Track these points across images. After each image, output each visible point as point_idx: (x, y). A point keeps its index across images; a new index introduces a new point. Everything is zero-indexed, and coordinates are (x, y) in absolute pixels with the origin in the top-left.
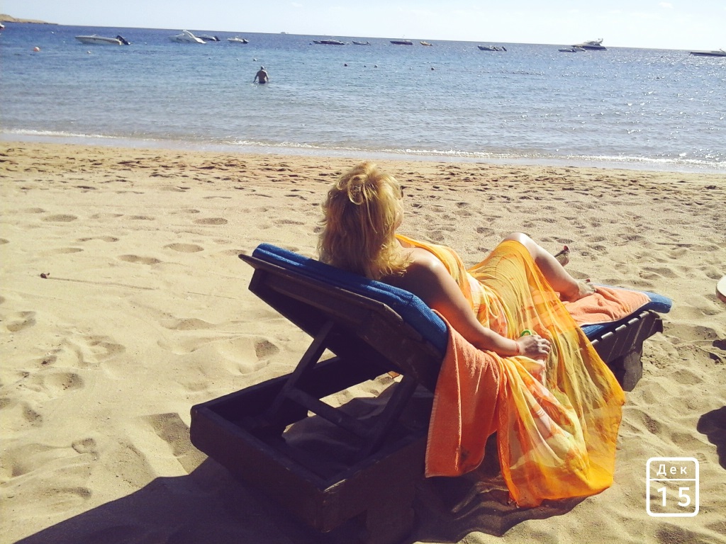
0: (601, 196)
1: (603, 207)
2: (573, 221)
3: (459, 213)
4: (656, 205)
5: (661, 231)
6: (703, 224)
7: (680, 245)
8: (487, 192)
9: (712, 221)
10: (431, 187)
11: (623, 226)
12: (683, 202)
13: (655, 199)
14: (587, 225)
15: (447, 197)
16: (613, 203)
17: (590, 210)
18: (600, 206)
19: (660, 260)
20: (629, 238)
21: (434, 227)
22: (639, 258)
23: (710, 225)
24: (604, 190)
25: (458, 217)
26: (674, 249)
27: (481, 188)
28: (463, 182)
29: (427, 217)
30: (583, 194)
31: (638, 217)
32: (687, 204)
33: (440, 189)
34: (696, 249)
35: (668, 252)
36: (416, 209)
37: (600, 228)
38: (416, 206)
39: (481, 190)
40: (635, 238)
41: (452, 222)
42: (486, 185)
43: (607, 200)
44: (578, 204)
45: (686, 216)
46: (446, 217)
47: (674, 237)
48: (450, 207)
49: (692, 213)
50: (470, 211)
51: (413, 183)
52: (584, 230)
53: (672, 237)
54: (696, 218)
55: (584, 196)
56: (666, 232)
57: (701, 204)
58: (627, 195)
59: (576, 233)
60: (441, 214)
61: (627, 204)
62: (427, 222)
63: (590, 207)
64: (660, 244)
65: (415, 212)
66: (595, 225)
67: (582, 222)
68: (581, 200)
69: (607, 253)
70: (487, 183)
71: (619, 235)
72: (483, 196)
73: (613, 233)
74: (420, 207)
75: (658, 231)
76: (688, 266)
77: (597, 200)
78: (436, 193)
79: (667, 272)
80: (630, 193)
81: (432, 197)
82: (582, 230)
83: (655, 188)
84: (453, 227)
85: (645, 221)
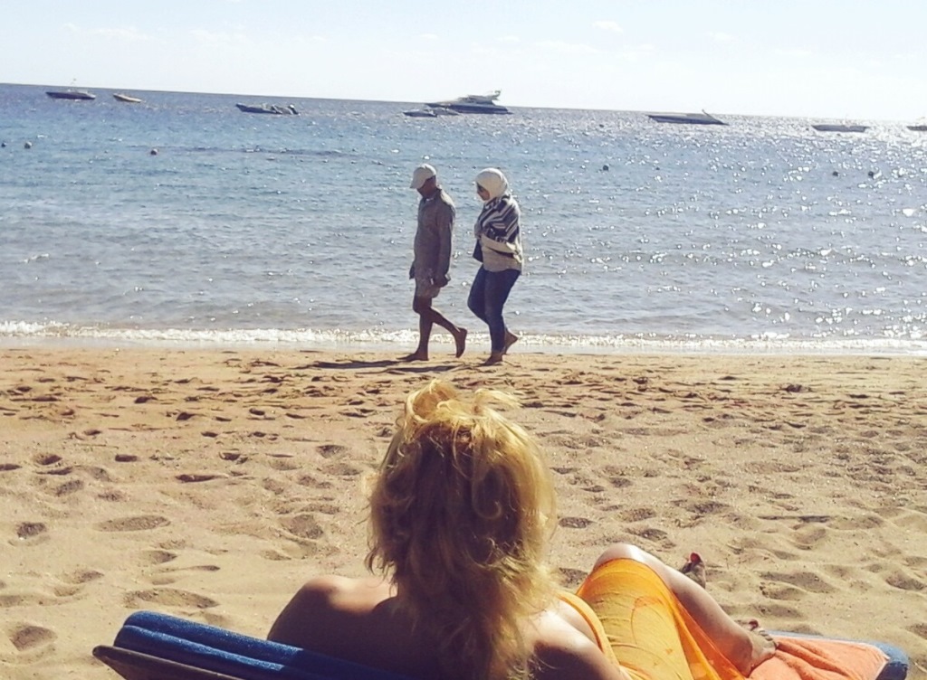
0: (602, 417)
1: (617, 442)
2: (571, 476)
3: (331, 470)
4: (716, 433)
5: (752, 489)
6: (826, 470)
7: (805, 519)
8: (370, 418)
9: (837, 461)
10: (245, 413)
11: (673, 482)
12: (765, 424)
13: (708, 420)
14: (604, 483)
15: (291, 433)
16: (630, 431)
17: (595, 449)
18: (611, 439)
19: (782, 555)
20: (698, 508)
21: (291, 504)
22: (738, 551)
23: (839, 470)
24: (601, 405)
25: (334, 480)
26: (796, 528)
27: (353, 409)
28: (308, 398)
29: (268, 484)
30: (564, 414)
31: (693, 460)
32: (772, 428)
33: (268, 415)
34: (839, 525)
35: (790, 535)
36: (234, 466)
37: (631, 488)
38: (231, 457)
39: (355, 415)
40: (710, 507)
41: (328, 492)
42: (361, 403)
43: (618, 426)
44: (565, 437)
45: (783, 454)
46: (306, 480)
47: (786, 502)
48: (308, 458)
49: (792, 446)
50: (354, 464)
51: (203, 404)
52: (602, 494)
53: (778, 500)
54: (806, 457)
55: (569, 419)
56: (762, 491)
57: (798, 427)
58: (649, 413)
59: (588, 502)
60: (293, 473)
61: (659, 433)
62: (270, 494)
63: (592, 444)
64: (764, 518)
65: (234, 474)
66: (617, 483)
67: (592, 477)
68: (567, 429)
69: (672, 545)
70: (361, 397)
71: (677, 503)
72: (366, 428)
73: (663, 499)
74: (243, 461)
75: (746, 492)
76: (844, 565)
77: (596, 426)
78: (261, 426)
79: (810, 580)
80: (655, 410)
81: (257, 434)
82: (597, 495)
83: (695, 395)
84: (334, 504)
85: (712, 468)
